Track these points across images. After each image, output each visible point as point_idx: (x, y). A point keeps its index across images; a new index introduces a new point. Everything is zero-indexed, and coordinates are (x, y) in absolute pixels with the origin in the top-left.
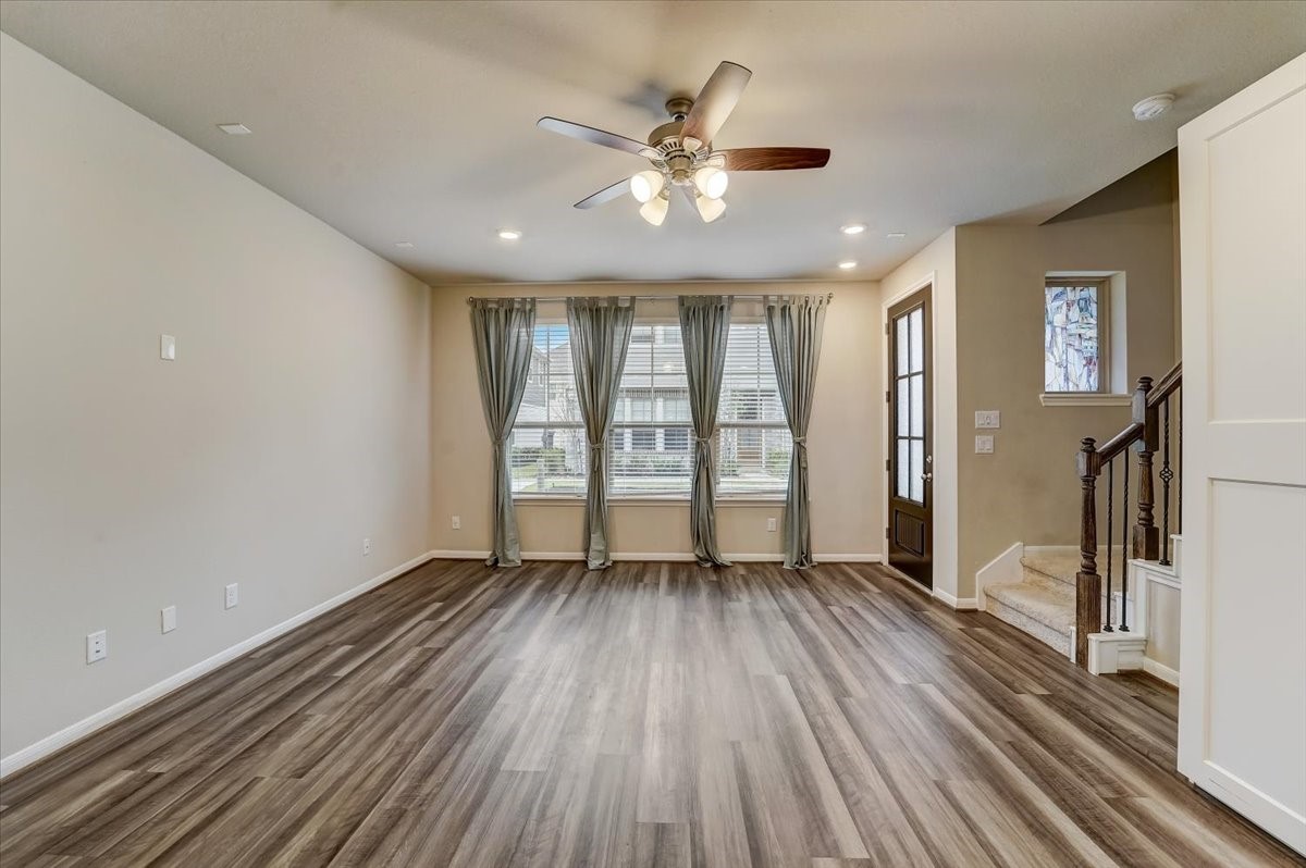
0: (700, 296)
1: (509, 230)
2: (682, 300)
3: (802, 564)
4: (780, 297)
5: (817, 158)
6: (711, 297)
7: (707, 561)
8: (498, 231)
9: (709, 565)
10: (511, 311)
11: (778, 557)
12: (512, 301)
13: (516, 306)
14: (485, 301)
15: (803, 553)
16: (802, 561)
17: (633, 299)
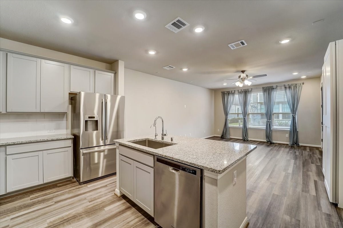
0: (268, 87)
1: (225, 83)
2: (263, 88)
3: (294, 145)
4: (288, 85)
5: (266, 75)
6: (270, 87)
7: (269, 142)
8: (223, 84)
9: (270, 143)
10: (229, 93)
11: (288, 143)
12: (229, 91)
13: (230, 92)
14: (224, 92)
15: (294, 142)
16: (294, 144)
17: (252, 89)
